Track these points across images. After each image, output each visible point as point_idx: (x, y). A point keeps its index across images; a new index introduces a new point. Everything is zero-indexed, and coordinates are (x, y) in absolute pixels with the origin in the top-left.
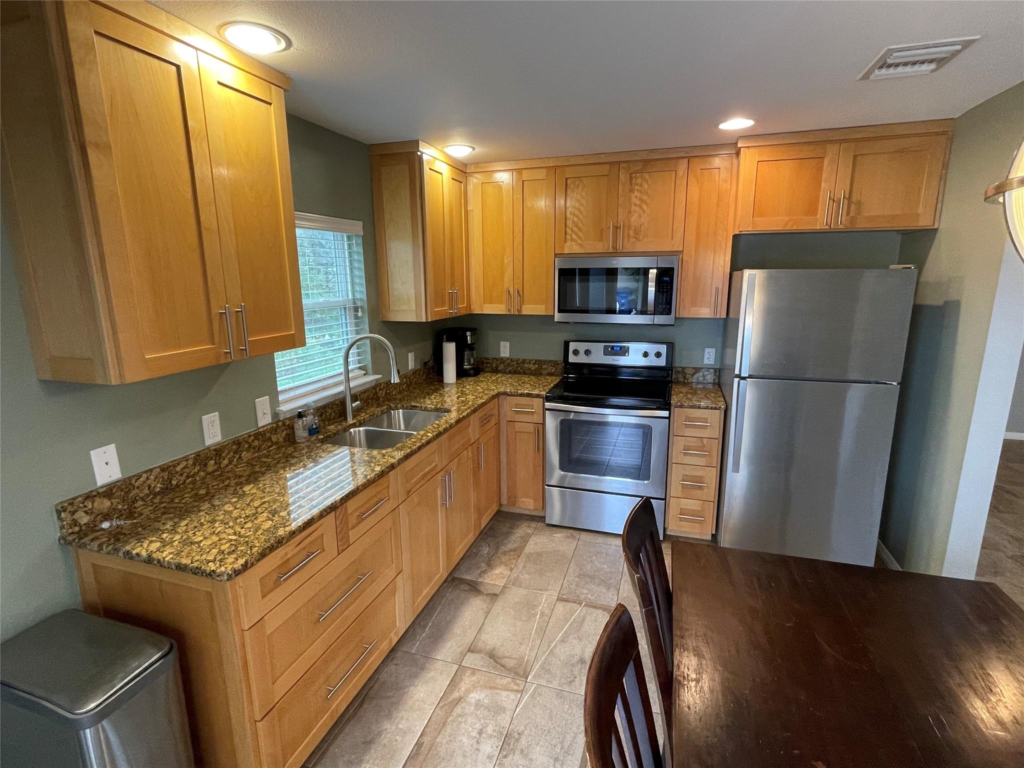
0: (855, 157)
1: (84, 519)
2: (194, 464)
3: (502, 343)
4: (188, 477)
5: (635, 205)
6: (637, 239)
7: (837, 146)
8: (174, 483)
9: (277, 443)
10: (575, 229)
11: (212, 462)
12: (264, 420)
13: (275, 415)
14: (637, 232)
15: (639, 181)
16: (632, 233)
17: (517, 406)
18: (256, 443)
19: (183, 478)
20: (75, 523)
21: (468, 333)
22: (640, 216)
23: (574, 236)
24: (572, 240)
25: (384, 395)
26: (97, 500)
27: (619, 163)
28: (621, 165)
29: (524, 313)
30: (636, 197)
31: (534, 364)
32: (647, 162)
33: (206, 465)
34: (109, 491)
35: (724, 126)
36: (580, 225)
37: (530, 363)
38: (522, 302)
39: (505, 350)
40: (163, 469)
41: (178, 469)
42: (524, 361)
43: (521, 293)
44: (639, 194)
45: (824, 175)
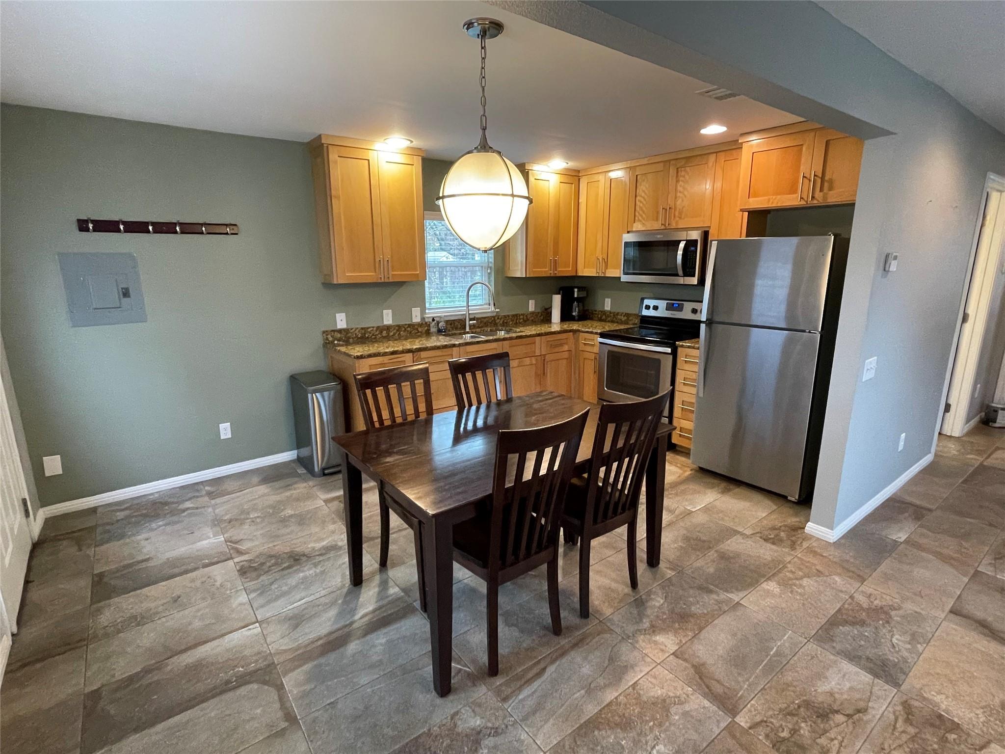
0: (828, 143)
1: (331, 339)
2: (376, 331)
3: (606, 299)
4: (373, 335)
5: (680, 192)
6: (680, 218)
7: (812, 134)
8: (367, 336)
9: (421, 332)
10: (641, 212)
11: (385, 332)
12: (417, 319)
13: (423, 319)
14: (680, 213)
15: (683, 173)
16: (677, 214)
17: (585, 340)
18: (409, 329)
19: (371, 335)
20: (327, 339)
21: (576, 290)
22: (683, 201)
23: (640, 218)
24: (639, 220)
25: (501, 322)
26: (336, 333)
27: (670, 161)
28: (671, 163)
29: (607, 275)
30: (681, 186)
31: (624, 316)
32: (688, 158)
33: (382, 332)
34: (340, 331)
35: (703, 131)
36: (644, 209)
37: (621, 315)
38: (606, 267)
39: (608, 305)
40: (362, 329)
41: (369, 330)
42: (618, 314)
43: (606, 260)
44: (683, 184)
45: (803, 160)
